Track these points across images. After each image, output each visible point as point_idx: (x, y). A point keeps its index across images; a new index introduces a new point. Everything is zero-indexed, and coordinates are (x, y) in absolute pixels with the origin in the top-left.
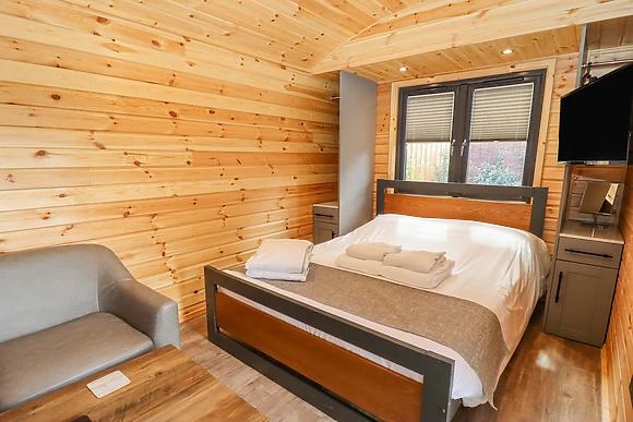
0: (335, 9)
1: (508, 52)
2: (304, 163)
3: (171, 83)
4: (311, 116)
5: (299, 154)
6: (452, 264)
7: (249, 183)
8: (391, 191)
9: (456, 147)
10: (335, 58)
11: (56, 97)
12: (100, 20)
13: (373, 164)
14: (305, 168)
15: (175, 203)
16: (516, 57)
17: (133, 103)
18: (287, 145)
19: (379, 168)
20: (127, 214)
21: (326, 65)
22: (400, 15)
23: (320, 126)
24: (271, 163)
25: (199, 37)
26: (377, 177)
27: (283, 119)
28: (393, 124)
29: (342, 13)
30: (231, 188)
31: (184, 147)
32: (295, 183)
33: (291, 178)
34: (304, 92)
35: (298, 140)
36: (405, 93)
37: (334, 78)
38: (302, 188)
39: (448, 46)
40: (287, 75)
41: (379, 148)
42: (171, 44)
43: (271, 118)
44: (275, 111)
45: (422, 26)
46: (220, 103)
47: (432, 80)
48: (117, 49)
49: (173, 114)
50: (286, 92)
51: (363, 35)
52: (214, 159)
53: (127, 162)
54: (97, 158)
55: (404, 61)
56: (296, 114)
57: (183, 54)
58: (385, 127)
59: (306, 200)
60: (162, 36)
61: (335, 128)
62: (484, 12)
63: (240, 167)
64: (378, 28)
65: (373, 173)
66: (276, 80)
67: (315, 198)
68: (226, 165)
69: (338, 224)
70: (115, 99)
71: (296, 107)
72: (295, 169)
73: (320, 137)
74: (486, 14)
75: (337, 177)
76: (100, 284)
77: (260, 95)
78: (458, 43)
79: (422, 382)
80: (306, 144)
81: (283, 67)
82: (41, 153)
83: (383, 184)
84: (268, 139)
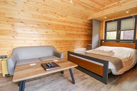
0: (92, 8)
1: (127, 12)
2: (85, 36)
3: (64, 22)
4: (87, 27)
5: (84, 34)
6: (114, 53)
7: (75, 39)
8: (104, 42)
9: (118, 32)
10: (92, 17)
11: (49, 24)
12: (55, 13)
13: (99, 37)
14: (86, 37)
15: (63, 41)
16: (130, 13)
17: (59, 25)
18: (82, 33)
19: (101, 37)
20: (57, 42)
21: (90, 18)
22: (105, 7)
23: (89, 29)
24: (79, 36)
25: (69, 15)
26: (100, 39)
27: (82, 28)
28: (104, 28)
29: (93, 8)
30: (72, 40)
31: (65, 32)
32: (83, 40)
33: (83, 39)
34: (86, 23)
35: (84, 32)
36: (106, 22)
37: (92, 20)
38: (85, 41)
39: (114, 12)
40: (83, 20)
41: (101, 33)
42: (65, 16)
43: (80, 28)
44: (80, 26)
45: (109, 9)
46: (71, 25)
47: (112, 19)
48: (57, 17)
49: (64, 27)
50: (82, 23)
51: (97, 12)
52: (70, 34)
53: (57, 34)
54: (54, 33)
55: (106, 16)
56: (84, 27)
57: (66, 17)
58: (102, 29)
59: (86, 43)
60: (64, 15)
61: (92, 30)
62: (121, 5)
63: (74, 36)
64: (100, 10)
65: (100, 38)
66: (81, 21)
67: (87, 43)
68: (72, 35)
69: (92, 48)
70: (56, 25)
71: (84, 26)
72: (84, 37)
73: (88, 31)
74: (121, 6)
75: (92, 39)
76: (53, 51)
77: (78, 24)
78: (116, 11)
79: (103, 66)
80: (86, 33)
81: (82, 19)
82: (47, 32)
83: (102, 40)
84: (79, 31)
